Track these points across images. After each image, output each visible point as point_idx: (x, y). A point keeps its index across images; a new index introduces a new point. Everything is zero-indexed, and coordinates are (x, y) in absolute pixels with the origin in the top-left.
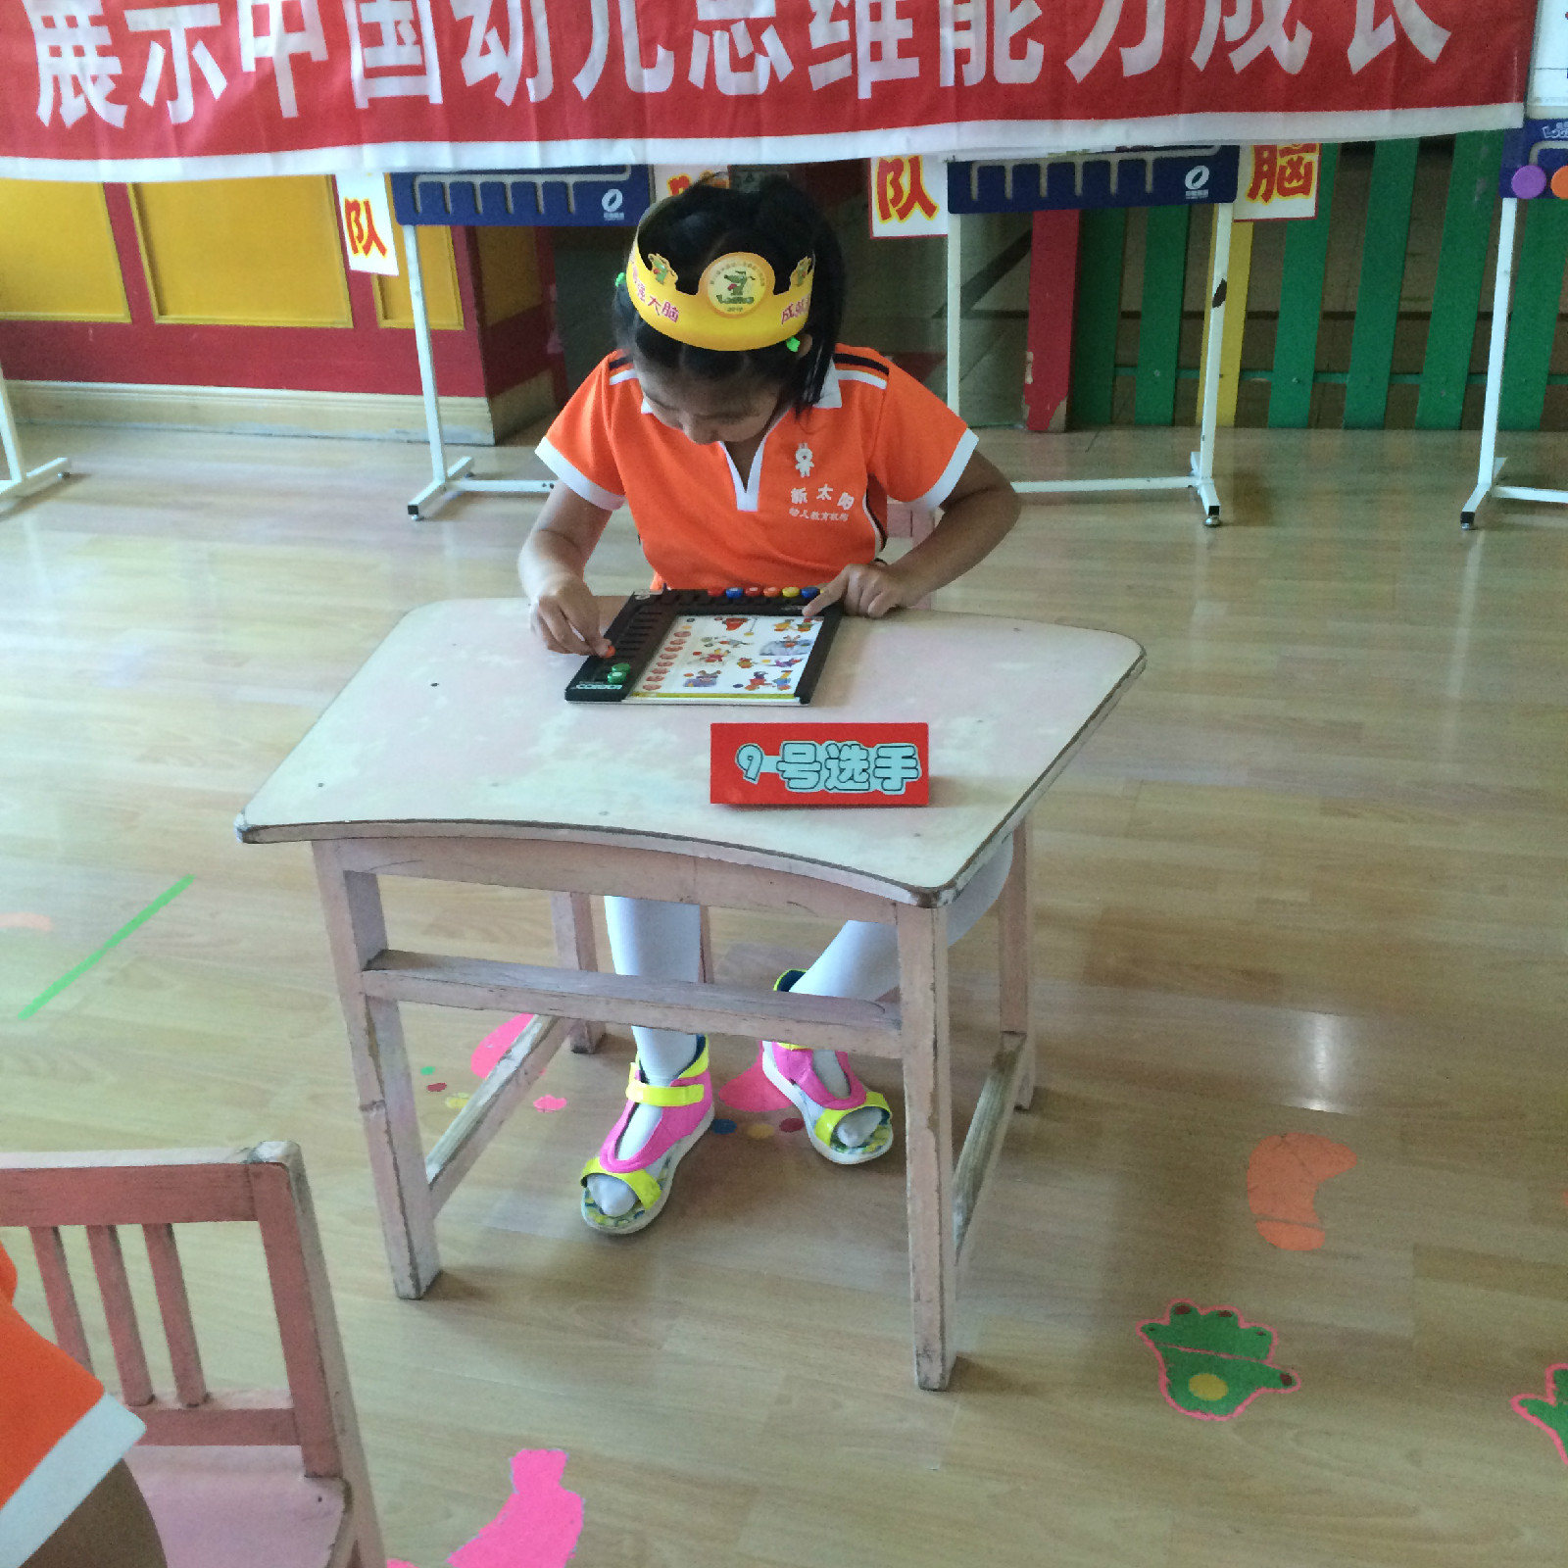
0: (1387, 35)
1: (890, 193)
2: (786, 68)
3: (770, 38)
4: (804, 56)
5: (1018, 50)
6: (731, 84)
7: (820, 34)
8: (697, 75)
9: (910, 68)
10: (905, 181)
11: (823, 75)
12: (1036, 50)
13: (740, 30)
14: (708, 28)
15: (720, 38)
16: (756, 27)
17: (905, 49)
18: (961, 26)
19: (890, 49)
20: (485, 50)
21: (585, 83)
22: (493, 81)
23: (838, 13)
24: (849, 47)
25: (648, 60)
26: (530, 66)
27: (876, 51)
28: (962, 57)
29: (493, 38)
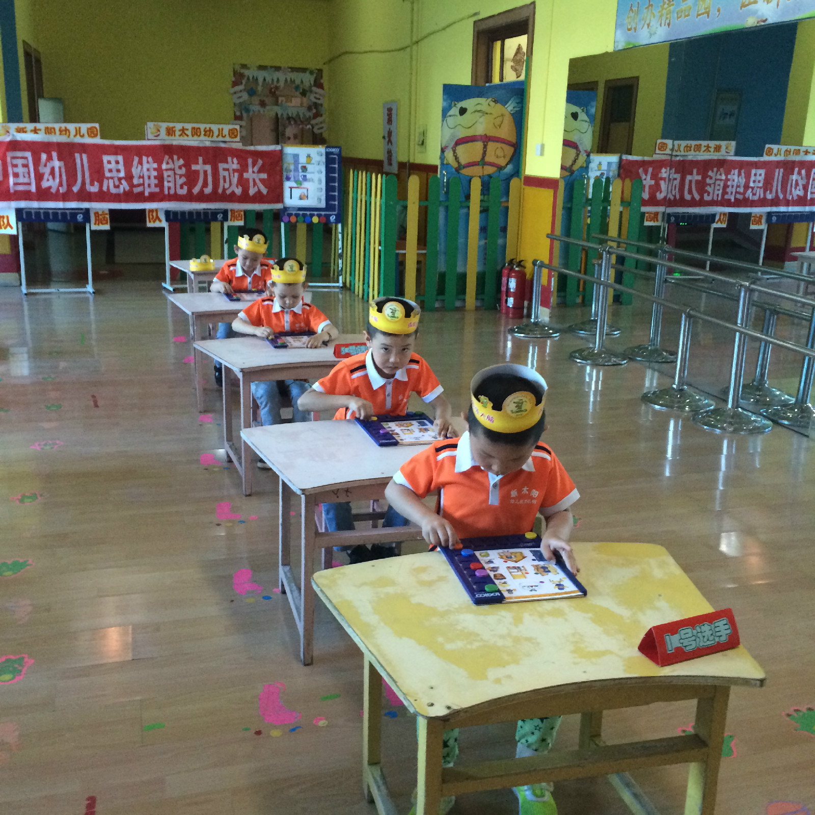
0: (256, 189)
1: (151, 217)
2: (127, 188)
3: (123, 182)
4: (132, 186)
5: (182, 187)
6: (113, 191)
7: (135, 181)
8: (105, 188)
9: (157, 190)
10: (154, 214)
11: (137, 190)
12: (185, 187)
13: (116, 180)
14: (108, 178)
15: (111, 181)
16: (120, 179)
17: (156, 186)
18: (169, 182)
19: (153, 186)
20: (48, 180)
21: (76, 189)
22: (50, 187)
23: (140, 177)
24: (143, 184)
25: (92, 184)
26: (61, 184)
27: (149, 186)
28: (169, 188)
29: (51, 178)
